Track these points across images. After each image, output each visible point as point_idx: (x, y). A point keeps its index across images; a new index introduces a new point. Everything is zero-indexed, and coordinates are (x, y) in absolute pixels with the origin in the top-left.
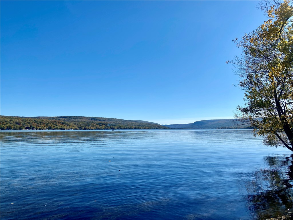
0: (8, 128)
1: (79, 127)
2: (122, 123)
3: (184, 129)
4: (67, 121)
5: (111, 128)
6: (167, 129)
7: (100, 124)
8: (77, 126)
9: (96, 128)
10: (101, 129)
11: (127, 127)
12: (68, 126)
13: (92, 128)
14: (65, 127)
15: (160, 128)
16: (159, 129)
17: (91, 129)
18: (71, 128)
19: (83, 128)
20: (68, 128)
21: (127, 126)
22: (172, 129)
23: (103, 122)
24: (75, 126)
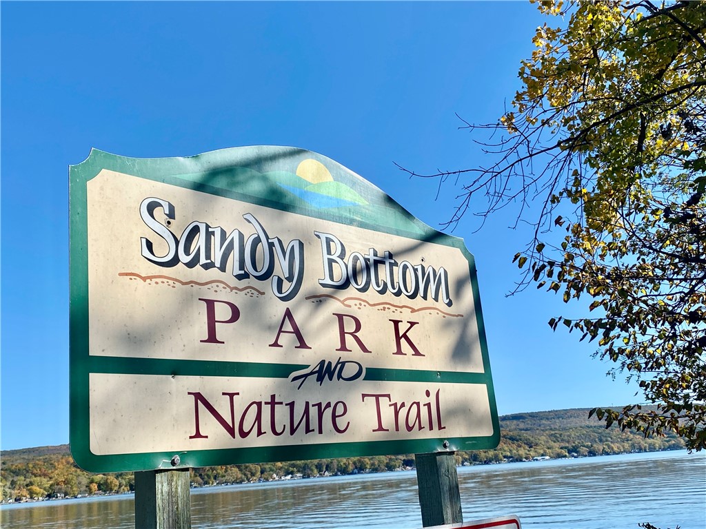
0: (356, 468)
1: (570, 447)
4: (527, 430)
8: (563, 445)
9: (633, 446)
10: (653, 449)
12: (531, 447)
13: (615, 449)
14: (520, 452)
17: (615, 453)
18: (543, 455)
19: (584, 450)
20: (532, 453)
24: (557, 445)
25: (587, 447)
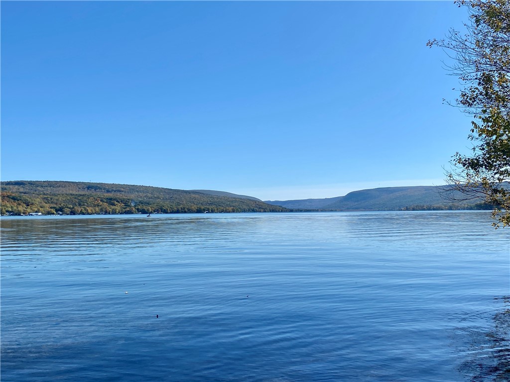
1: (57, 208)
2: (167, 196)
3: (322, 211)
4: (25, 193)
5: (138, 209)
6: (279, 211)
7: (110, 201)
8: (52, 205)
9: (101, 210)
10: (114, 213)
11: (180, 207)
12: (28, 205)
13: (89, 211)
14: (20, 209)
15: (262, 210)
16: (260, 212)
17: (89, 214)
18: (36, 212)
20: (29, 210)
21: (179, 204)
22: (291, 211)
23: (119, 195)
24: (47, 205)
25: (70, 208)
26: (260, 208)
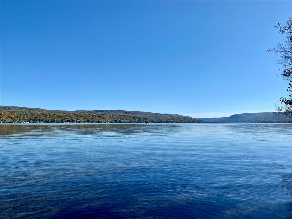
0: (52, 121)
1: (115, 120)
2: (155, 116)
3: (220, 123)
4: (103, 115)
5: (144, 121)
6: (201, 123)
7: (134, 118)
8: (113, 119)
9: (130, 121)
10: (135, 122)
11: (160, 121)
12: (104, 119)
13: (126, 121)
14: (101, 120)
15: (194, 122)
16: (193, 123)
17: (126, 123)
18: (107, 122)
19: (118, 121)
20: (104, 121)
21: (159, 119)
22: (206, 123)
23: (137, 116)
24: (111, 119)
25: (119, 120)
26: (193, 121)
